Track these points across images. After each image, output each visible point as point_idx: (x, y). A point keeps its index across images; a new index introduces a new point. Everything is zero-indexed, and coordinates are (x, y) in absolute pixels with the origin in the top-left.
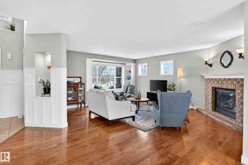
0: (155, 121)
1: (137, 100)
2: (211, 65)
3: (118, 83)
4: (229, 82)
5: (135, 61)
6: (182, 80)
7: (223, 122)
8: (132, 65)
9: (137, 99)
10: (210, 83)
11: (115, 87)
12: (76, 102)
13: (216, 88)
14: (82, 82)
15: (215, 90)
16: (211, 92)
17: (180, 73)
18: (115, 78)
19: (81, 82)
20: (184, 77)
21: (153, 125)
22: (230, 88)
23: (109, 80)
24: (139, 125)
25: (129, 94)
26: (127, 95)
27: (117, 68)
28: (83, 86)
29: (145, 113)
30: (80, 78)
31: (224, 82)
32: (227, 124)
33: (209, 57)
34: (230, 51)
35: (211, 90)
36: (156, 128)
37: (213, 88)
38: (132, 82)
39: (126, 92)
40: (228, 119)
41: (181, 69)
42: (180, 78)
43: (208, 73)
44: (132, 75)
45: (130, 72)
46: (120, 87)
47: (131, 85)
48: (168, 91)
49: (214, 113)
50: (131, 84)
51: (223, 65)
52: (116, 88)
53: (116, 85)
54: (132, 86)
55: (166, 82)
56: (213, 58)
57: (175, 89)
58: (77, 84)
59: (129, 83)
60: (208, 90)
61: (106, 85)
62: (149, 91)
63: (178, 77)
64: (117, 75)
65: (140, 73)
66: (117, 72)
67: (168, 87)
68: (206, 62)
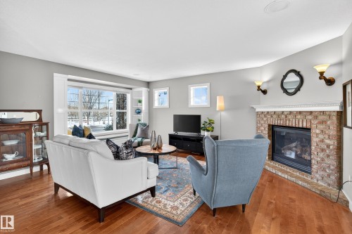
0: (195, 192)
1: (157, 152)
2: (265, 92)
3: (120, 120)
4: (299, 117)
5: (148, 84)
6: (223, 113)
7: (293, 179)
8: (144, 90)
9: (155, 149)
10: (265, 119)
11: (115, 127)
12: (26, 163)
13: (273, 126)
14: (44, 120)
15: (272, 128)
16: (267, 132)
17: (220, 103)
18: (115, 111)
19: (40, 119)
20: (226, 110)
21: (192, 203)
22: (301, 126)
23: (106, 115)
24: (165, 205)
25: (140, 139)
26: (136, 141)
27: (118, 95)
28: (44, 127)
29: (171, 174)
30: (40, 112)
31: (290, 117)
32: (300, 183)
33: (262, 79)
34: (298, 70)
35: (267, 129)
36: (199, 209)
37: (269, 125)
38: (144, 118)
39: (134, 136)
40: (297, 173)
41: (222, 97)
42: (221, 110)
43: (259, 104)
44: (144, 107)
45: (140, 102)
46: (124, 127)
47: (141, 124)
48: (202, 131)
49: (272, 163)
50: (142, 122)
51: (285, 91)
52: (117, 128)
53: (117, 123)
54: (145, 125)
55: (198, 117)
56: (268, 82)
57: (213, 128)
58: (30, 124)
59: (139, 120)
60: (262, 128)
61: (101, 122)
62: (172, 132)
63: (217, 109)
64: (118, 107)
65: (156, 104)
66: (118, 102)
67: (202, 126)
68: (259, 87)
